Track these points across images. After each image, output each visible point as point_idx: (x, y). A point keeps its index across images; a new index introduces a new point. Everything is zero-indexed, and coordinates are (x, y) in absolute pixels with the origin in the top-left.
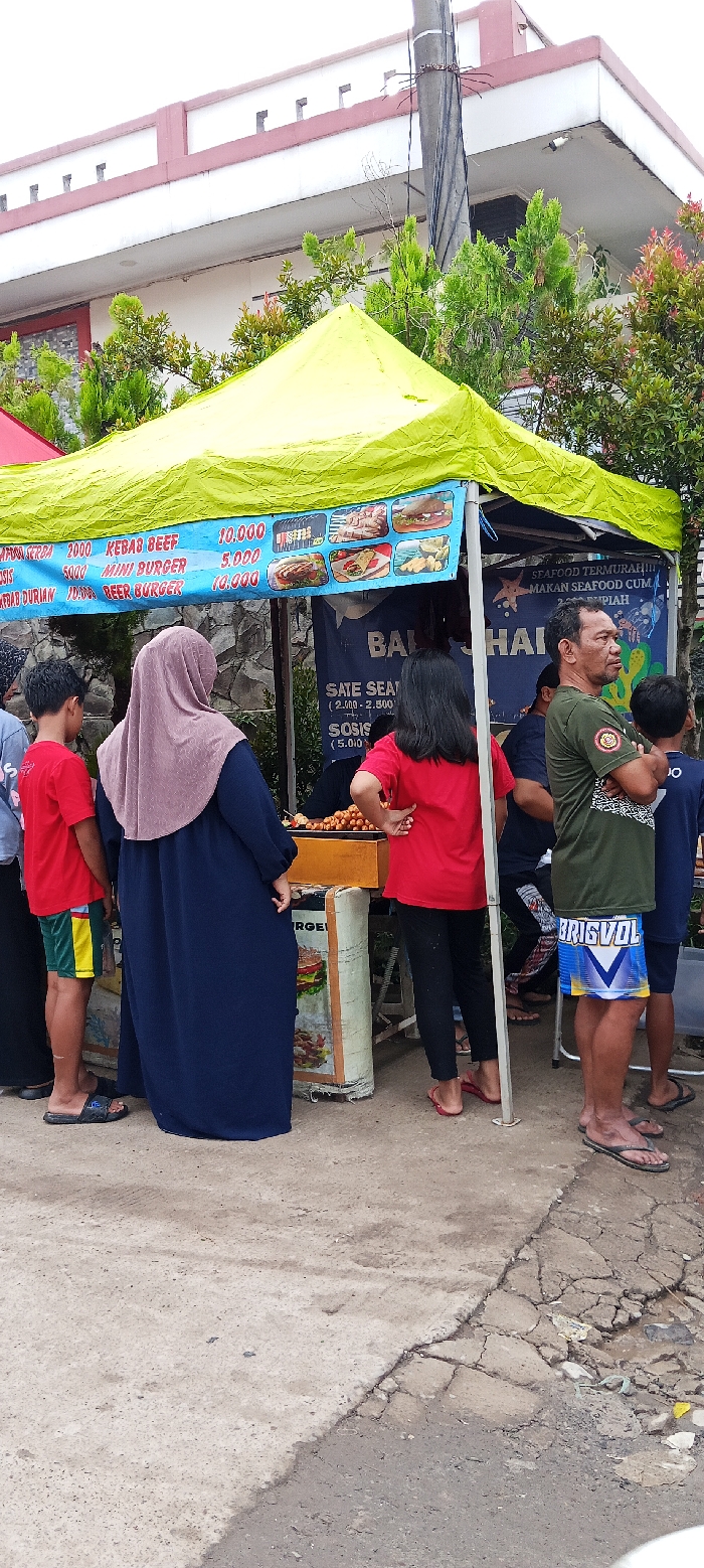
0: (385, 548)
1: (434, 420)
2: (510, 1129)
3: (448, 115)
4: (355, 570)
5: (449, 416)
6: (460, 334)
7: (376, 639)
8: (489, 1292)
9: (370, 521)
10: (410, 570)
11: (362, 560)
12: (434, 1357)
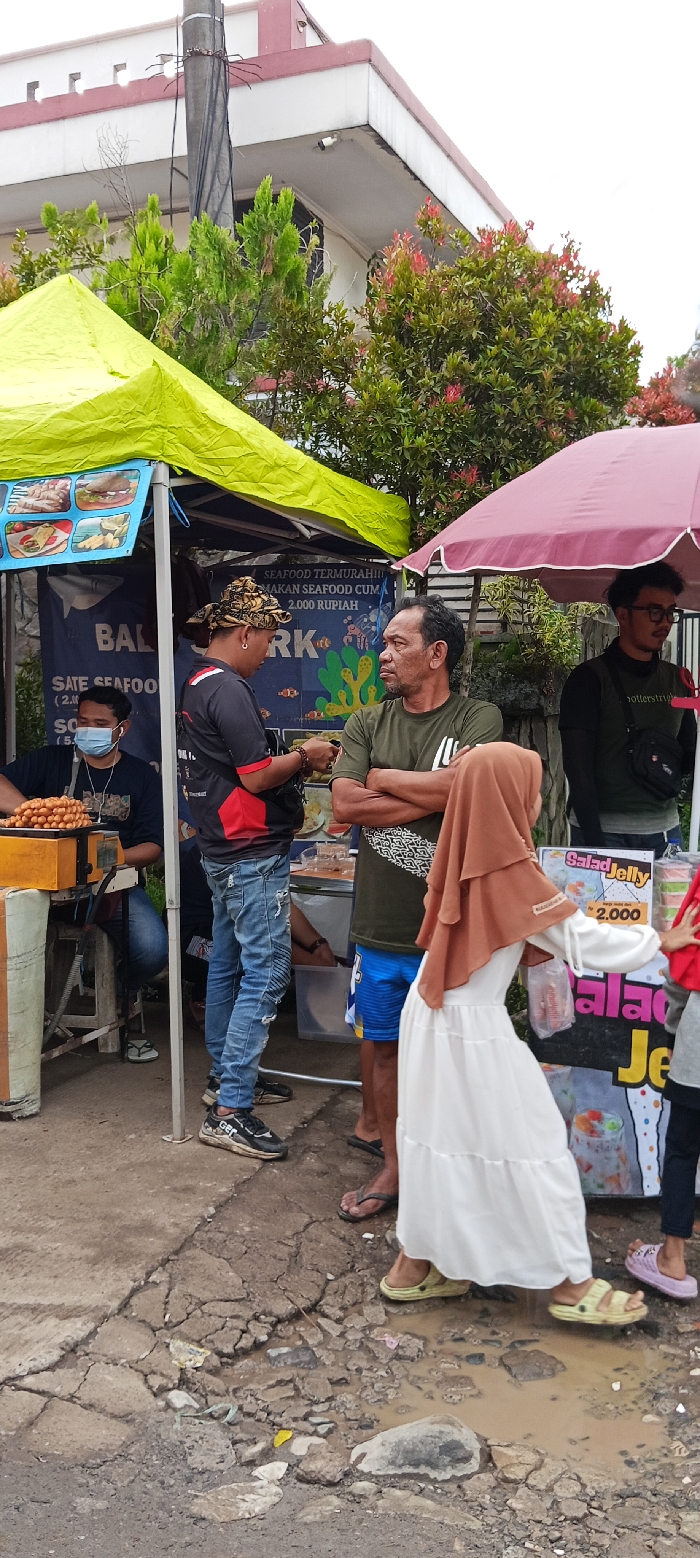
0: (65, 524)
1: (122, 394)
2: (180, 1146)
3: (213, 103)
4: (29, 545)
5: (139, 391)
6: (188, 319)
7: (104, 632)
8: (106, 1318)
9: (52, 494)
10: (88, 547)
11: (40, 535)
12: (25, 1390)
